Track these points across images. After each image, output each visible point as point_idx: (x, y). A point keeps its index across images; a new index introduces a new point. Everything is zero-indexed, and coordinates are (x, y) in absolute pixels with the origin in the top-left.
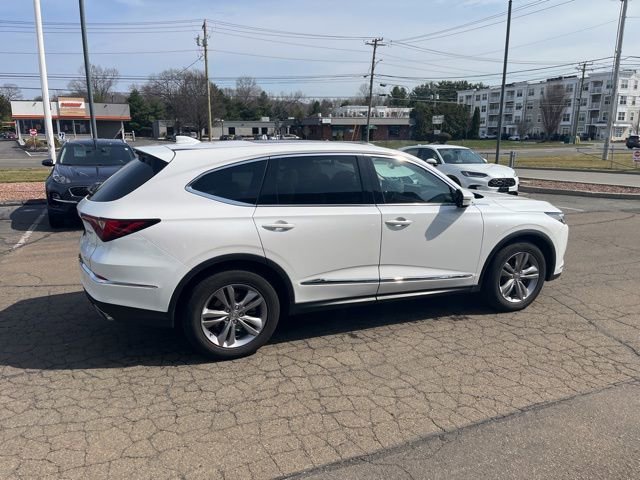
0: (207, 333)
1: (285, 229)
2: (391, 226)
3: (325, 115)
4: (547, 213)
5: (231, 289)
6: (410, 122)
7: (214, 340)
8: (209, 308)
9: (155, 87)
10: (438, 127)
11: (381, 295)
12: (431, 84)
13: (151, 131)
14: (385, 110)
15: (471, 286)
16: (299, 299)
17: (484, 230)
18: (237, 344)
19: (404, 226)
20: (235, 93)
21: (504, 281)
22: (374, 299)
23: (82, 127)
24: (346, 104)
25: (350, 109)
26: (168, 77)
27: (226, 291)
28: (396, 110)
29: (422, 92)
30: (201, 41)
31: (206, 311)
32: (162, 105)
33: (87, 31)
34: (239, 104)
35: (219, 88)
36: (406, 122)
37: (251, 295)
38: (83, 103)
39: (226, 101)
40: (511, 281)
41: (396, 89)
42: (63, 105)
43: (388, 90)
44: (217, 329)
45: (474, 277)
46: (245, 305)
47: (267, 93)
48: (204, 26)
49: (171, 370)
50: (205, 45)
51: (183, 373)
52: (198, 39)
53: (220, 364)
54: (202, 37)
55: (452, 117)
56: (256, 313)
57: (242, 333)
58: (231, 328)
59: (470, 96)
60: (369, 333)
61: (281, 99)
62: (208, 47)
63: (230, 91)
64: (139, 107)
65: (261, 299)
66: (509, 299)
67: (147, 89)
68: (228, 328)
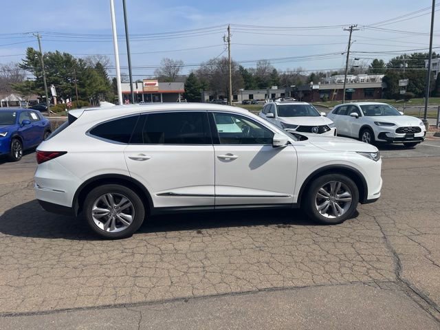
0: (97, 222)
1: (144, 159)
2: (222, 159)
3: (316, 83)
4: (357, 152)
5: (110, 196)
6: (382, 85)
7: (101, 226)
8: (99, 206)
9: (205, 70)
10: (403, 88)
12: (405, 56)
13: (200, 99)
14: (366, 77)
15: (292, 204)
16: (156, 205)
17: (298, 163)
18: (116, 230)
19: (232, 159)
20: (256, 71)
21: (321, 201)
22: (213, 208)
23: (157, 98)
24: (335, 74)
25: (338, 78)
26: (211, 63)
27: (107, 197)
28: (373, 77)
29: (396, 63)
30: (226, 39)
31: (95, 208)
32: (208, 82)
33: (129, 39)
34: (258, 78)
35: (244, 68)
36: (379, 86)
37: (124, 200)
38: (157, 83)
39: (250, 76)
40: (327, 202)
41: (375, 61)
42: (146, 84)
43: (370, 62)
44: (103, 220)
45: (293, 197)
46: (121, 206)
47: (277, 70)
48: (228, 29)
49: (75, 242)
50: (229, 41)
51: (78, 245)
52: (224, 37)
53: (105, 242)
54: (227, 36)
55: (418, 80)
56: (129, 212)
57: (119, 224)
58: (112, 220)
59: (436, 64)
61: (287, 73)
62: (230, 42)
63: (253, 70)
64: (193, 83)
65: (130, 203)
66: (326, 215)
67: (199, 71)
68: (110, 220)
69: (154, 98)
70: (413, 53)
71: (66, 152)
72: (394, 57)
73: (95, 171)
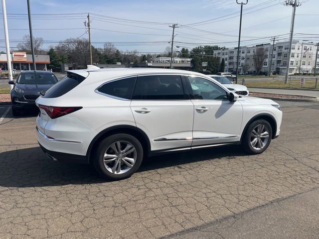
0: (106, 167)
1: (146, 112)
2: (199, 111)
3: (149, 62)
4: (272, 105)
5: (119, 143)
6: (191, 65)
7: (110, 170)
8: (107, 153)
9: (62, 47)
10: (205, 68)
11: (193, 146)
12: (201, 47)
13: (61, 69)
14: (178, 60)
15: (237, 142)
16: (153, 148)
17: (243, 113)
18: (122, 172)
19: (205, 111)
20: (103, 50)
21: (252, 139)
22: (190, 148)
23: (25, 67)
24: (159, 56)
25: (161, 59)
26: (69, 42)
27: (116, 144)
28: (184, 59)
29: (197, 51)
30: (86, 24)
31: (106, 155)
32: (66, 56)
34: (106, 56)
35: (95, 48)
36: (189, 65)
37: (129, 146)
38: (25, 54)
39: (99, 54)
40: (256, 139)
41: (183, 49)
42: (15, 55)
43: (180, 50)
44: (111, 165)
45: (238, 137)
46: (126, 152)
47: (120, 50)
48: (88, 16)
49: (88, 186)
50: (89, 26)
51: (94, 188)
52: (85, 23)
53: (113, 182)
54: (87, 22)
55: (212, 63)
56: (131, 156)
57: (124, 166)
58: (118, 164)
59: (220, 53)
60: (187, 166)
61: (126, 54)
62: (90, 27)
63: (101, 49)
64: (54, 57)
65: (134, 148)
66: (255, 148)
67: (58, 48)
69: (22, 67)
70: (205, 45)
71: (81, 108)
72: (195, 47)
73: (108, 123)
